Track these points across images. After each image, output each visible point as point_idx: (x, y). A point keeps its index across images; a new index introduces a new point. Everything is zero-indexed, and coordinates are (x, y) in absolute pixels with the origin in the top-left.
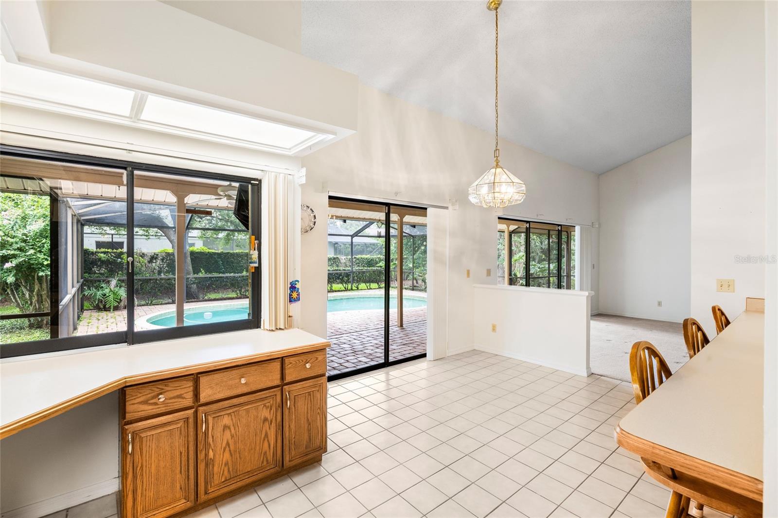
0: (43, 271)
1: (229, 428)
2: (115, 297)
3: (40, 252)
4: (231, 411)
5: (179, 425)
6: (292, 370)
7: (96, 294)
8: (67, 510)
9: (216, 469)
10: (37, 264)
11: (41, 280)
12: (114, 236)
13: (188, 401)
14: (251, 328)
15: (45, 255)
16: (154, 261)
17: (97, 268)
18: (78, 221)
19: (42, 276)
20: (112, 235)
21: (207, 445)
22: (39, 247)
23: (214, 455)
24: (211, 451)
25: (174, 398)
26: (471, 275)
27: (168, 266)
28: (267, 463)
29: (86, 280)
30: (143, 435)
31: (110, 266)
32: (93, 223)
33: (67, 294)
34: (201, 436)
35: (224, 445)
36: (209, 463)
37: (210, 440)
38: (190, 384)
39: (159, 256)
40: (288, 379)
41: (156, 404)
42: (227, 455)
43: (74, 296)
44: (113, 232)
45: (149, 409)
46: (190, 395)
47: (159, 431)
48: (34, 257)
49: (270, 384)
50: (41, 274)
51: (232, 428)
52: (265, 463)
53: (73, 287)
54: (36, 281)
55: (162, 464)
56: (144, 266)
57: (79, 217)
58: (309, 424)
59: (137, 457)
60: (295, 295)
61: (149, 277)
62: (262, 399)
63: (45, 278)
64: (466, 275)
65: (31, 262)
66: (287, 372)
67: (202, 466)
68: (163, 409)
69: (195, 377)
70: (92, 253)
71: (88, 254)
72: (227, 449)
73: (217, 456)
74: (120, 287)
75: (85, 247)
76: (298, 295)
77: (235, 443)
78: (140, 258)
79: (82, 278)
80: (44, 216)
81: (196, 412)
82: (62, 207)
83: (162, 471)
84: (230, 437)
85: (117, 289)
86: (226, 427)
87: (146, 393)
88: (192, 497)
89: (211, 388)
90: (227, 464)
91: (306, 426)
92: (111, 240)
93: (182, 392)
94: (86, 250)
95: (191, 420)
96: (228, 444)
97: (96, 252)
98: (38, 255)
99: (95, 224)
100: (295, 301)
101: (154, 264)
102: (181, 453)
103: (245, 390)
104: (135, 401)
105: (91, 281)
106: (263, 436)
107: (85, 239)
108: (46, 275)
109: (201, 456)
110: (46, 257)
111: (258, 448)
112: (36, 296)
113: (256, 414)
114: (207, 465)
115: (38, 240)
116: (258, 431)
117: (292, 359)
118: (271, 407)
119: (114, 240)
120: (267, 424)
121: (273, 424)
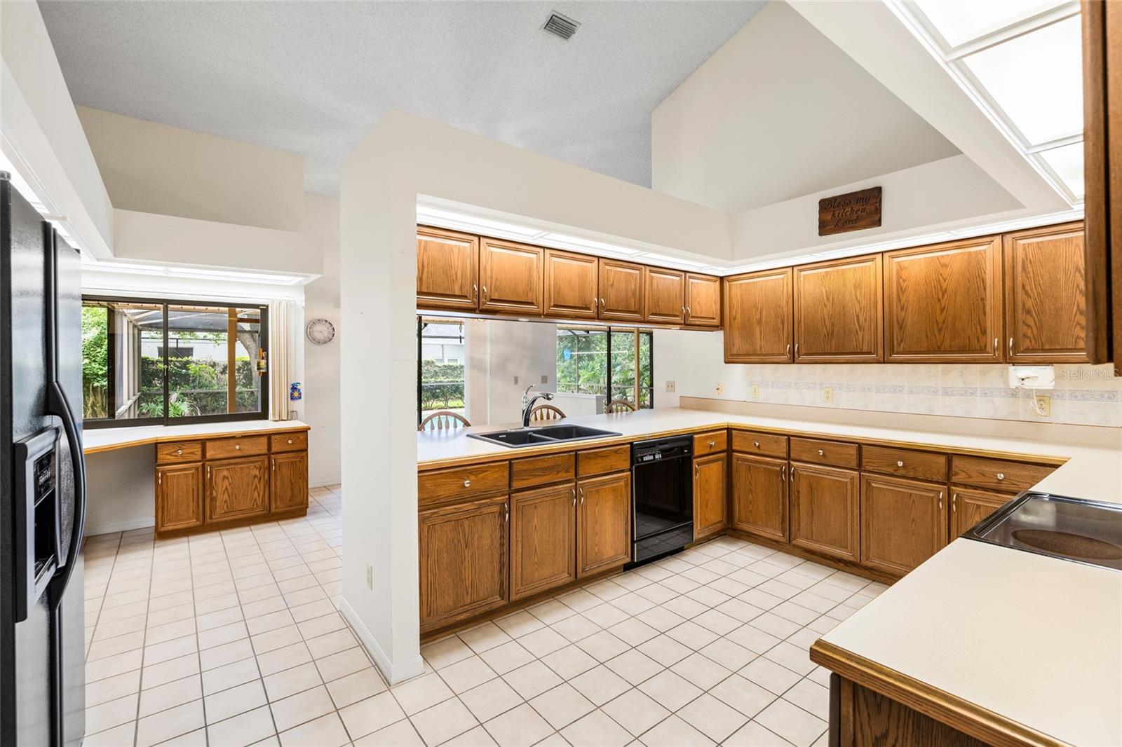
0: (98, 381)
1: (228, 478)
2: (176, 412)
3: (95, 361)
4: (230, 467)
5: (192, 471)
6: (277, 444)
7: (154, 410)
8: (123, 532)
9: (218, 503)
10: (92, 374)
11: (96, 391)
12: (179, 341)
13: (198, 456)
14: (260, 419)
15: (99, 364)
17: (158, 380)
18: (135, 326)
19: (97, 387)
20: (177, 339)
21: (212, 488)
22: (94, 356)
23: (217, 495)
24: (214, 491)
25: (188, 453)
26: (519, 382)
27: (244, 378)
28: (257, 506)
29: (144, 394)
30: (168, 474)
31: (174, 378)
32: (152, 327)
33: (122, 404)
34: (207, 481)
35: (224, 489)
36: (213, 499)
37: (214, 484)
38: (199, 446)
40: (274, 450)
41: (176, 456)
42: (226, 496)
43: (130, 407)
44: (177, 336)
45: (172, 459)
46: (199, 453)
47: (178, 473)
48: (89, 367)
49: (260, 452)
50: (96, 384)
51: (230, 478)
52: (255, 506)
53: (129, 399)
54: (91, 392)
55: (180, 494)
56: (215, 378)
57: (135, 323)
58: (292, 484)
59: (164, 487)
60: (296, 394)
61: (217, 391)
62: (252, 462)
63: (99, 389)
64: (513, 382)
65: (86, 372)
66: (273, 445)
67: (208, 501)
68: (181, 460)
69: (203, 442)
70: (153, 363)
71: (148, 364)
72: (226, 493)
73: (219, 496)
74: (183, 401)
75: (143, 355)
76: (300, 394)
77: (232, 489)
78: (210, 367)
79: (139, 392)
80: (99, 324)
81: (203, 465)
82: (118, 319)
83: (180, 498)
84: (228, 484)
85: (177, 404)
86: (225, 477)
87: (170, 449)
88: (201, 518)
89: (214, 450)
90: (226, 502)
91: (290, 485)
92: (175, 346)
93: (194, 450)
94: (145, 359)
95: (200, 469)
96: (227, 488)
97: (157, 361)
98: (93, 365)
99: (153, 329)
100: (296, 399)
102: (193, 490)
103: (239, 454)
104: (165, 452)
105: (150, 395)
106: (254, 487)
107: (142, 344)
108: (103, 386)
109: (208, 493)
110: (101, 367)
111: (249, 495)
112: (90, 408)
113: (248, 471)
114: (211, 500)
115: (92, 349)
116: (250, 483)
117: (277, 437)
118: (260, 468)
119: (179, 346)
120: (257, 480)
121: (262, 481)
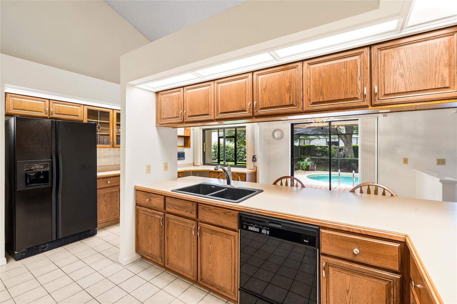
16: (342, 151)
26: (409, 162)
39: (344, 148)
60: (254, 160)
64: (403, 162)
76: (256, 160)
101: (341, 152)
